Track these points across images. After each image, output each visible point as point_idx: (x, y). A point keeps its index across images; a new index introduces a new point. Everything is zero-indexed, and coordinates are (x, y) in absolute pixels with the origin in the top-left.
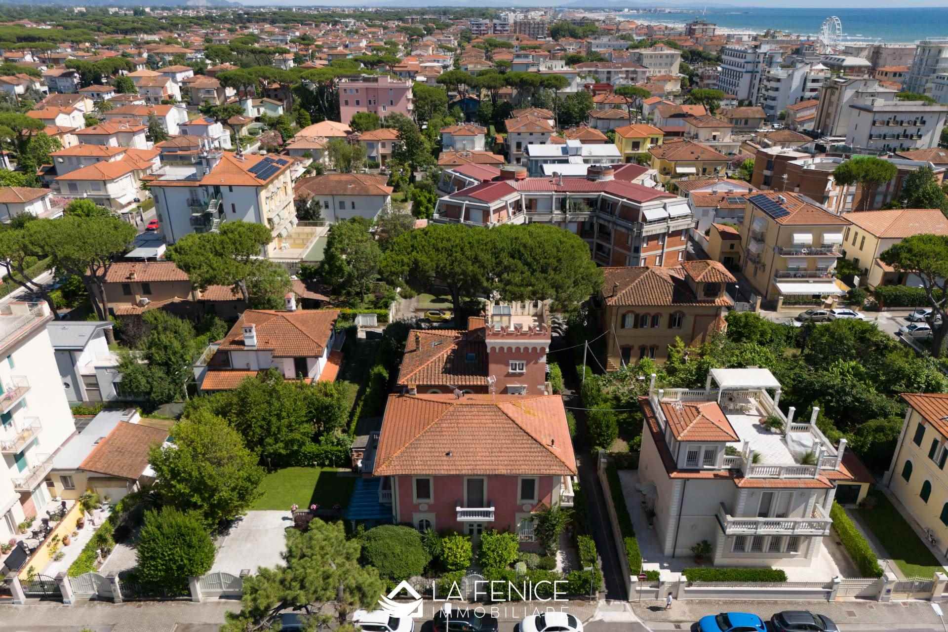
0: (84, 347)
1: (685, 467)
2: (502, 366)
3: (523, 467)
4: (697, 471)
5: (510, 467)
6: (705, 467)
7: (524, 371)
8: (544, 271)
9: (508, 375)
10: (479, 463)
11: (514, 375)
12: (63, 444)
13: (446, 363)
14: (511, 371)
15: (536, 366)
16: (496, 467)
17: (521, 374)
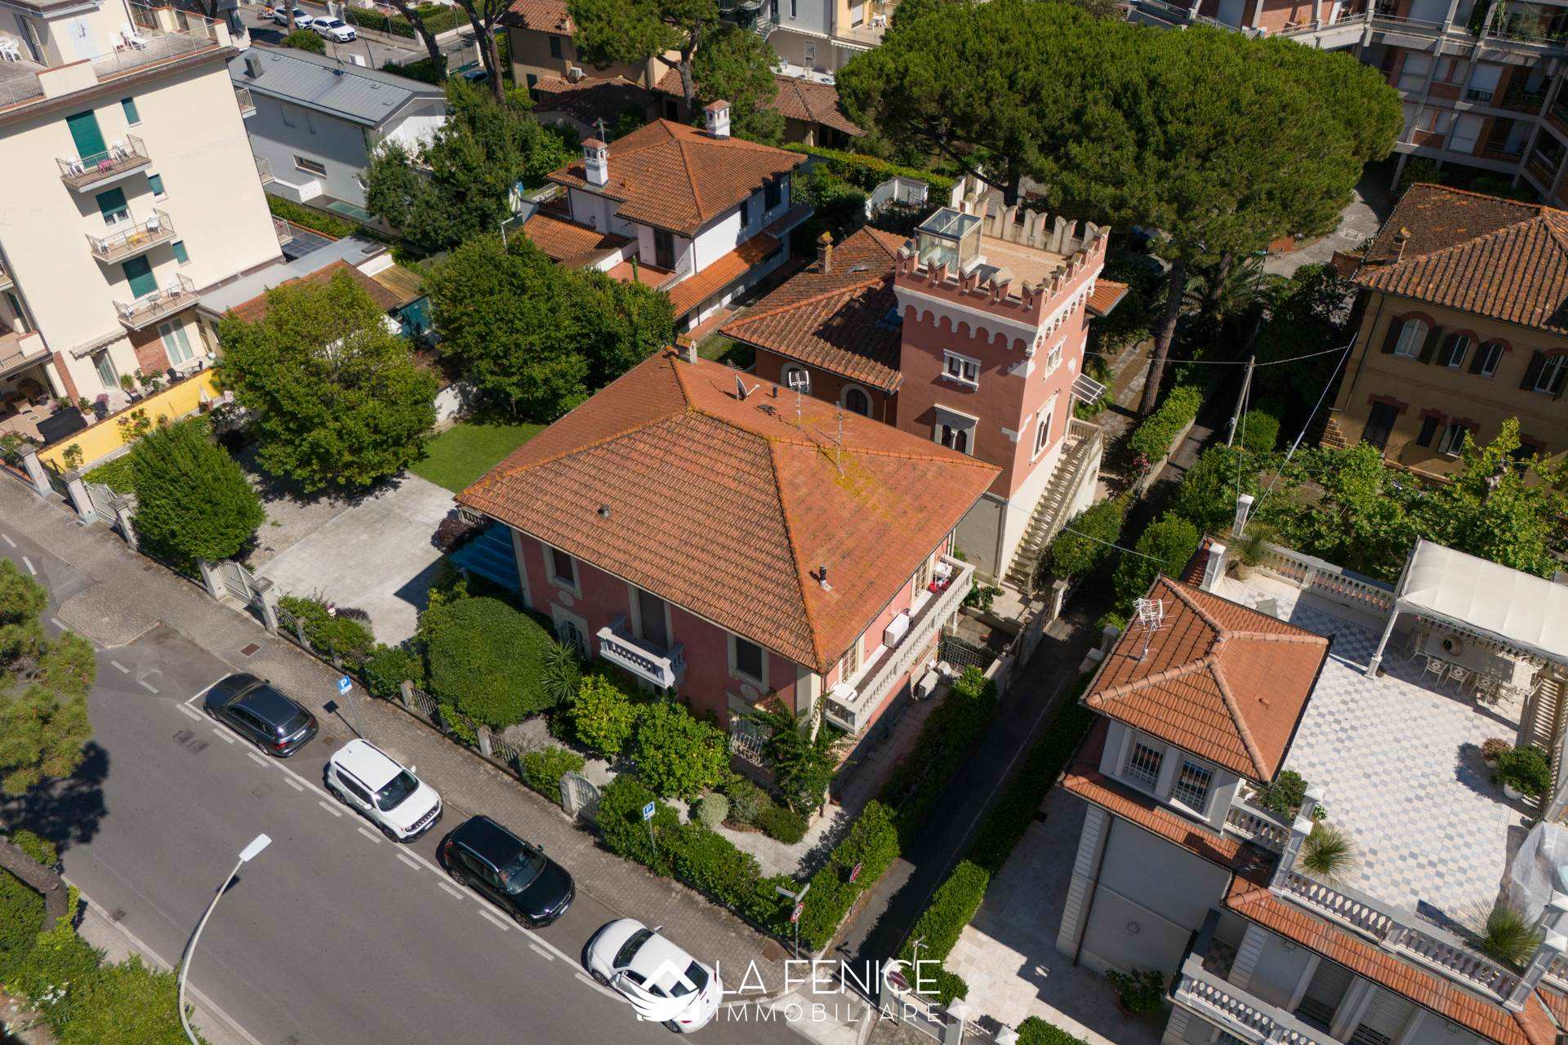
0: (378, 124)
1: (1117, 775)
2: (929, 357)
3: (722, 604)
4: (1150, 803)
5: (696, 592)
6: (1174, 802)
7: (976, 384)
8: (1168, 154)
9: (940, 381)
10: (646, 555)
11: (951, 385)
12: (247, 273)
13: (837, 314)
14: (946, 374)
15: (1001, 379)
16: (669, 579)
17: (968, 389)
